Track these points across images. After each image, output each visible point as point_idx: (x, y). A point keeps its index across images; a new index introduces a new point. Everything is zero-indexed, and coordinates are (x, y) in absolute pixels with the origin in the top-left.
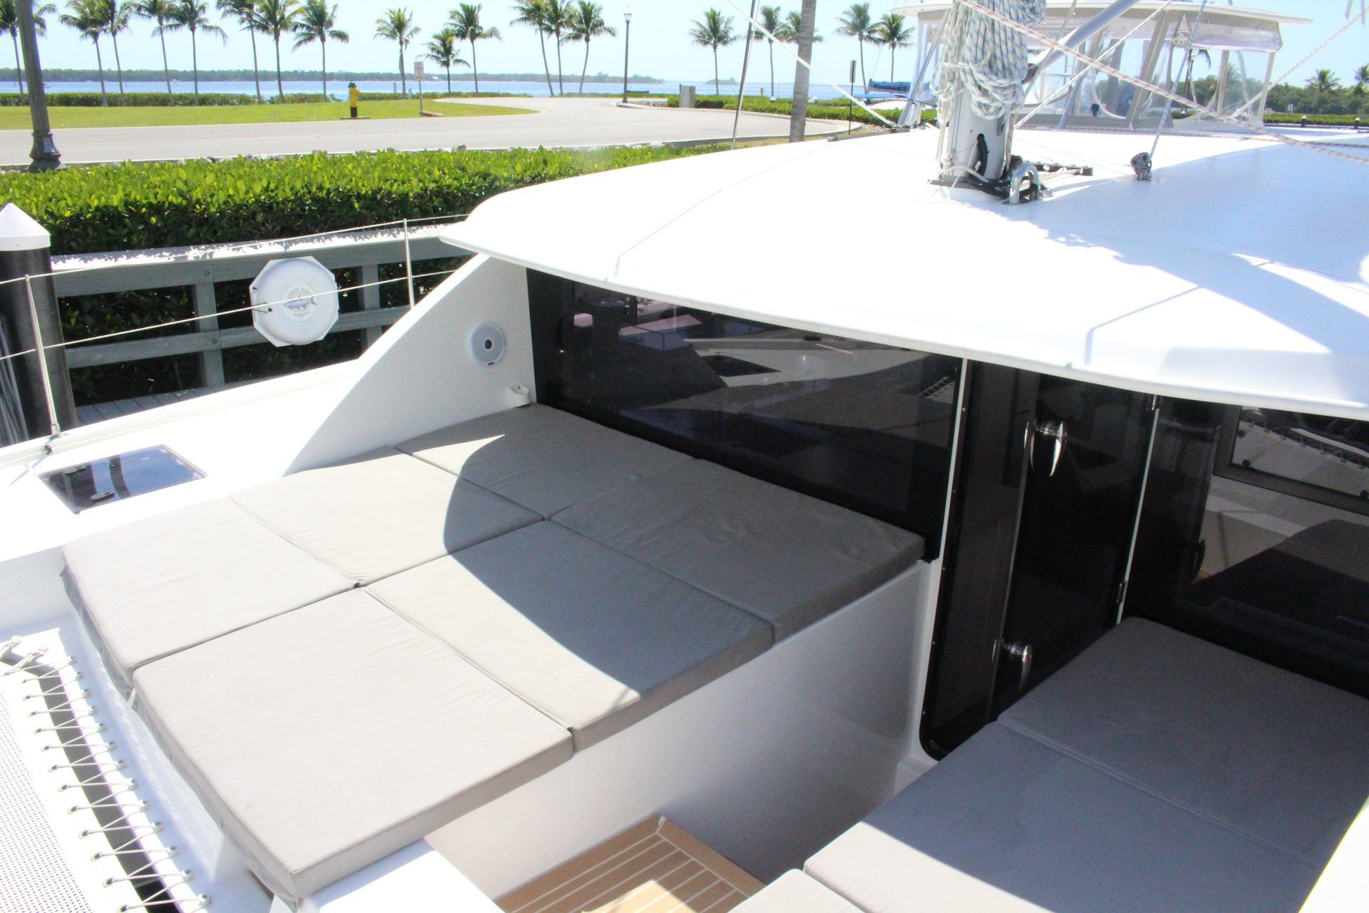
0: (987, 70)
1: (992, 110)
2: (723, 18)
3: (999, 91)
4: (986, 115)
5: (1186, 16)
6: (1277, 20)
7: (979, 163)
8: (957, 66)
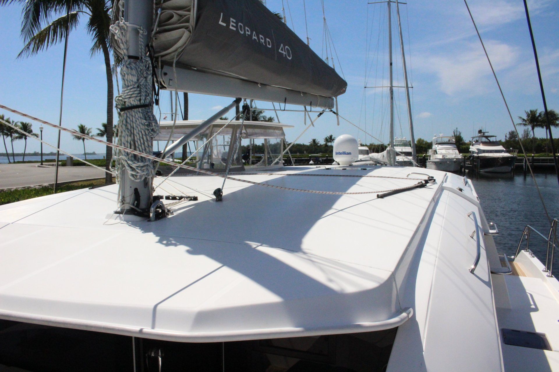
0: (133, 159)
1: (138, 177)
2: (86, 128)
3: (139, 168)
4: (136, 179)
5: (244, 127)
6: (282, 126)
7: (136, 202)
8: (119, 157)
